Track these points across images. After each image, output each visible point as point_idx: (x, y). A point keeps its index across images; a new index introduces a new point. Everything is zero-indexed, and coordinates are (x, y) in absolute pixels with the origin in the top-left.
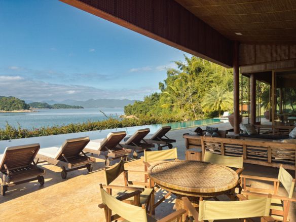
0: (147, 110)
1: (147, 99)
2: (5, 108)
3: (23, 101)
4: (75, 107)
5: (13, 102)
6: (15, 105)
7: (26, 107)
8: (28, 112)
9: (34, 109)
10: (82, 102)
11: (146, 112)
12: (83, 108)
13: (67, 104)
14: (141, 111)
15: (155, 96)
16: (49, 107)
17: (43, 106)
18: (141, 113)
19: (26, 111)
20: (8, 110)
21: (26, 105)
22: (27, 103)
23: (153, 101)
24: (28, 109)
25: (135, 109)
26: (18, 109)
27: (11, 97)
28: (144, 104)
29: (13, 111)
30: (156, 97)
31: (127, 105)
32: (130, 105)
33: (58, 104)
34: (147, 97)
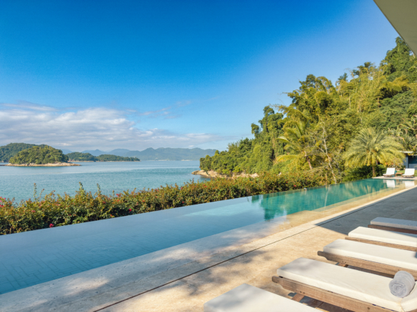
0: (235, 164)
1: (232, 147)
2: (37, 160)
3: (60, 151)
4: (128, 159)
5: (47, 152)
6: (49, 156)
7: (64, 159)
8: (66, 166)
9: (74, 162)
10: (137, 152)
11: (233, 167)
12: (138, 160)
13: (117, 155)
14: (226, 165)
15: (245, 143)
16: (93, 159)
17: (85, 158)
18: (226, 168)
19: (64, 164)
20: (41, 163)
21: (63, 155)
22: (65, 153)
23: (243, 150)
24: (67, 162)
25: (216, 162)
26: (54, 161)
27: (44, 145)
28: (230, 155)
29: (46, 165)
30: (247, 145)
31: (205, 156)
32: (208, 157)
33: (106, 155)
34: (233, 145)
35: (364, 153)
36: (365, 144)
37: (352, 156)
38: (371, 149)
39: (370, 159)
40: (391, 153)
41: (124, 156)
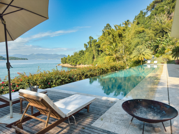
4: (22, 59)
10: (26, 55)
12: (27, 59)
13: (16, 57)
16: (4, 59)
35: (139, 55)
36: (139, 52)
37: (134, 57)
38: (141, 54)
39: (141, 58)
40: (148, 55)
41: (20, 57)
